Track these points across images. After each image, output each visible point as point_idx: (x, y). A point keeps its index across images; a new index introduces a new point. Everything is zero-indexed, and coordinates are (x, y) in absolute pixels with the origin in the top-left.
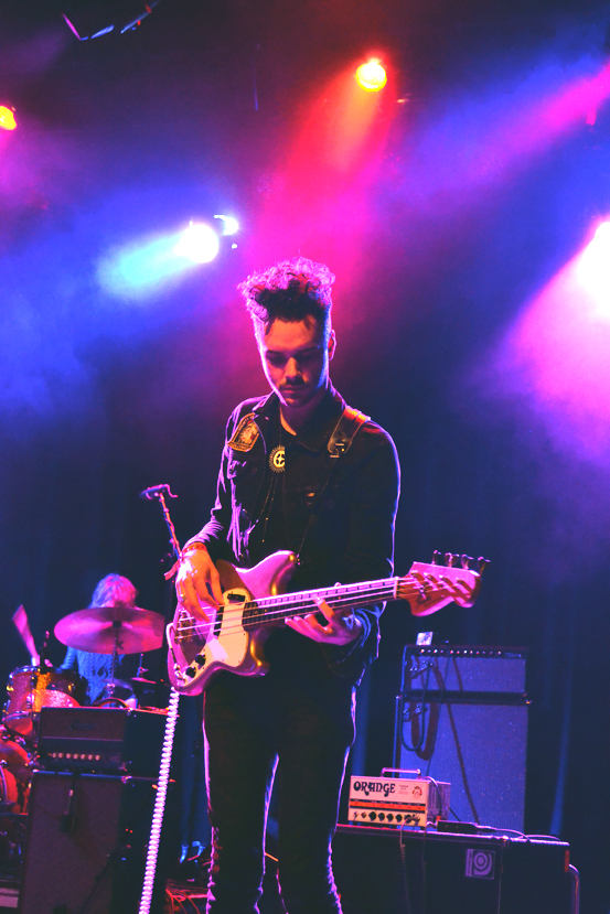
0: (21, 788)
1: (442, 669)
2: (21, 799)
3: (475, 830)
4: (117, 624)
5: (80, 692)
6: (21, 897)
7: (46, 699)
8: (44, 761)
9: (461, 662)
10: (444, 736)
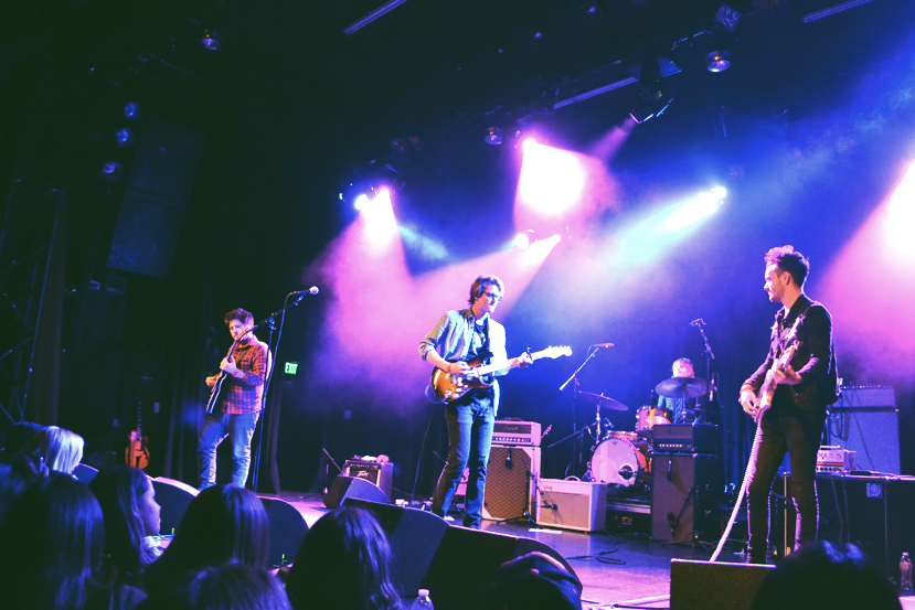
0: (648, 461)
1: (849, 397)
2: (648, 466)
3: (870, 474)
4: (685, 385)
5: (670, 416)
6: (651, 509)
7: (654, 420)
8: (656, 447)
9: (859, 392)
10: (853, 429)
